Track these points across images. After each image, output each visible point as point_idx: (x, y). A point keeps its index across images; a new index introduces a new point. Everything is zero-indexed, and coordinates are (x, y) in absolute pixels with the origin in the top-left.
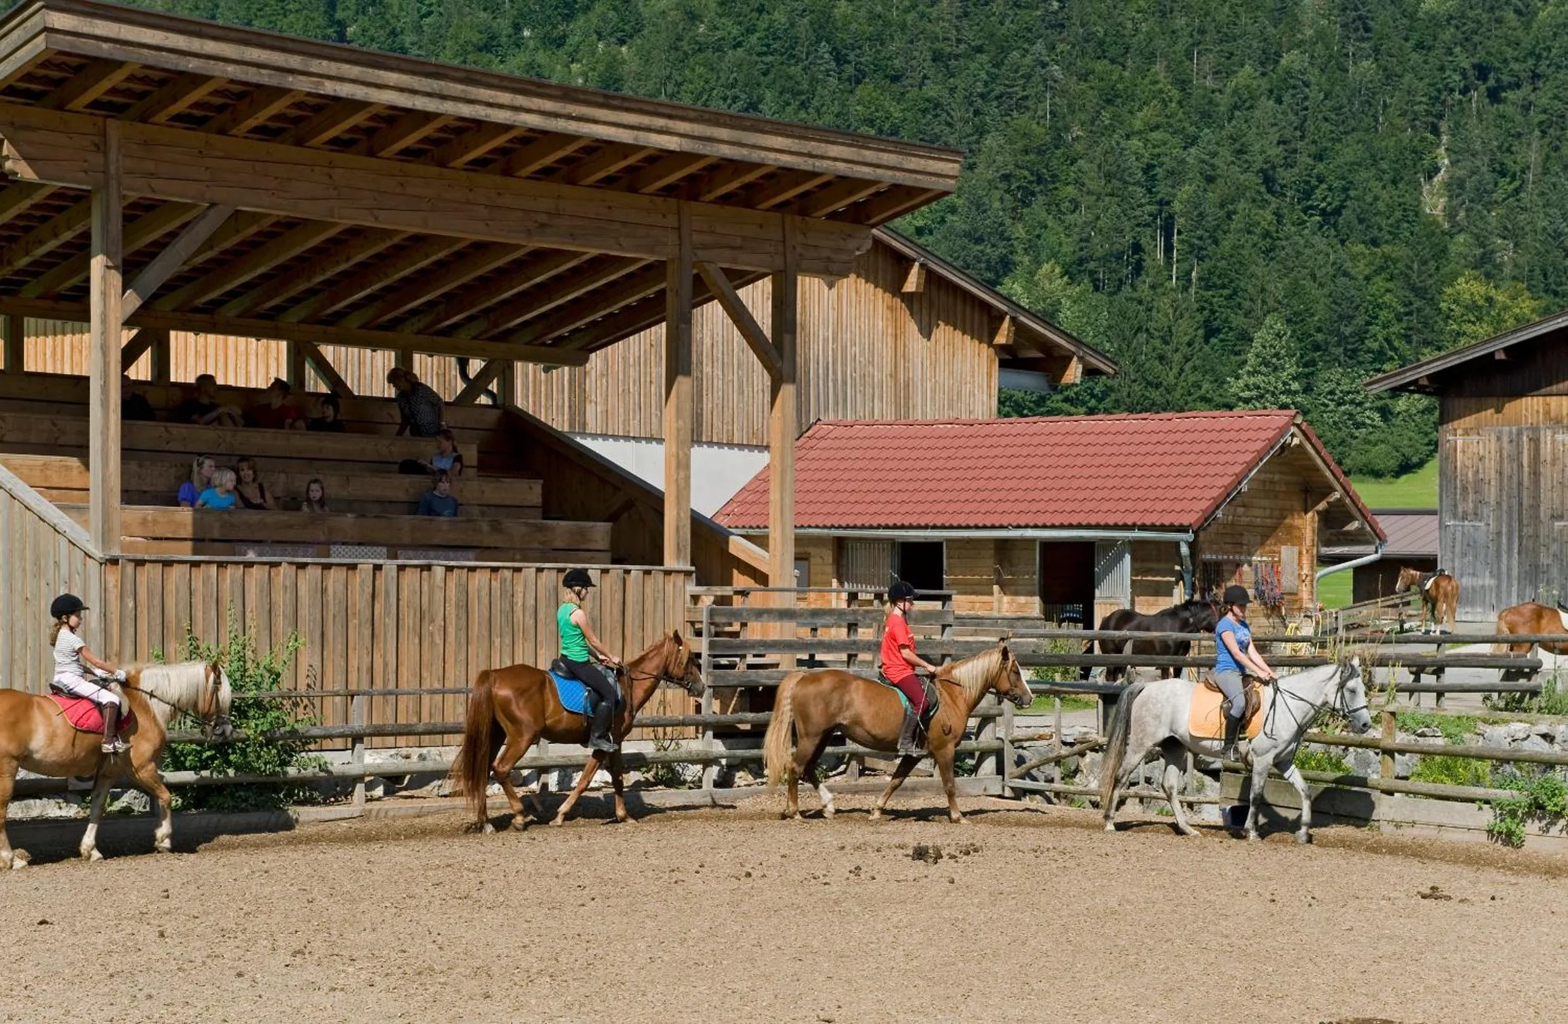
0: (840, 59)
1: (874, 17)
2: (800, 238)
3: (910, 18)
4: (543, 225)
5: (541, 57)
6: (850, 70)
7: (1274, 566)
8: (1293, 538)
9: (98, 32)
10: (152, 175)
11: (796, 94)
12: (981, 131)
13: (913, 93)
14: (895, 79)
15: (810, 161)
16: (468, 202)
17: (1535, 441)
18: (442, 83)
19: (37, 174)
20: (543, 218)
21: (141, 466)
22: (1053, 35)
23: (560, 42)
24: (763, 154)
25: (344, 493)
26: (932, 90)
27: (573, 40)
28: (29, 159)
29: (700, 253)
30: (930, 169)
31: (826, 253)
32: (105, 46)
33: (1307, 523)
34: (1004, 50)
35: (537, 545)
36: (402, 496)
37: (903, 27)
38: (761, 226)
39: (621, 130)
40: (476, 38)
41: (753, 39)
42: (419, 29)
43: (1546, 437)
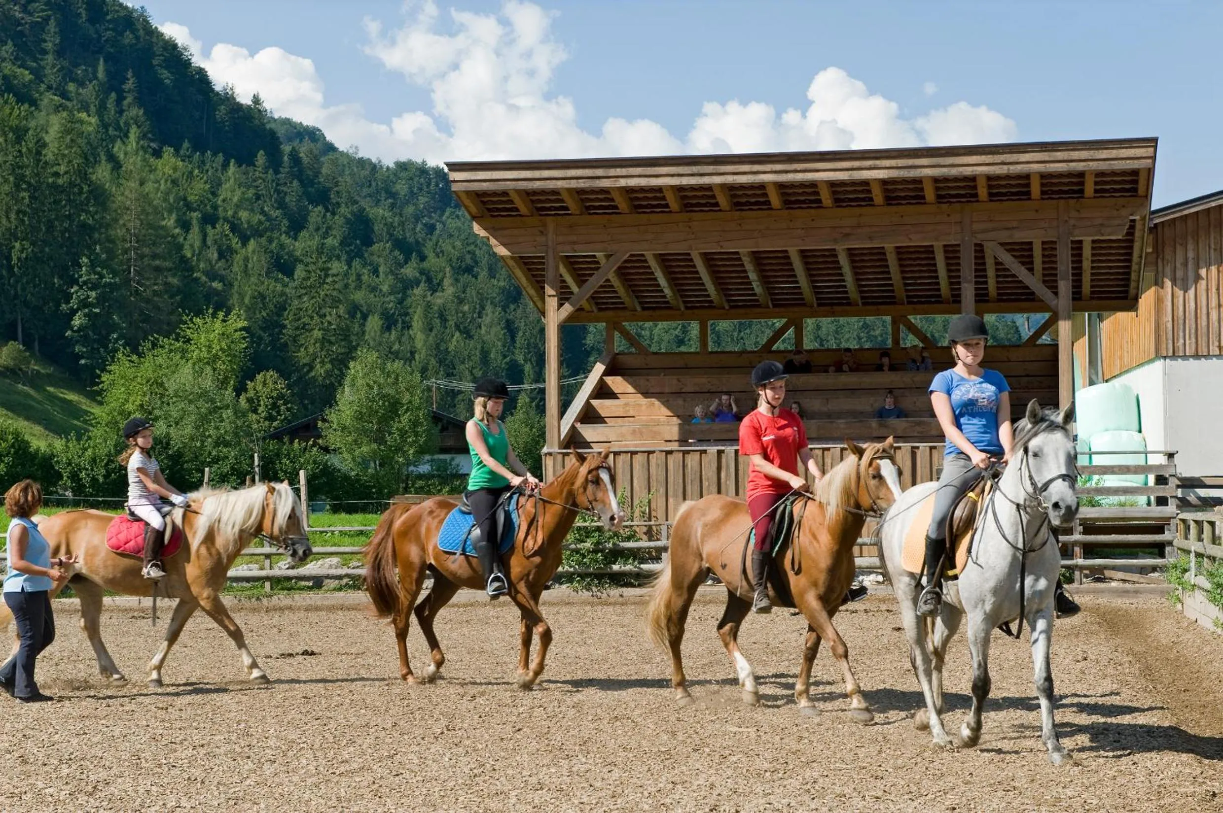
2: (1074, 214)
4: (847, 235)
9: (479, 178)
10: (574, 243)
15: (1006, 167)
16: (789, 228)
18: (699, 167)
19: (509, 251)
20: (848, 230)
21: (684, 401)
24: (961, 169)
25: (825, 409)
28: (504, 245)
29: (979, 236)
30: (1122, 156)
31: (1099, 221)
32: (484, 184)
35: (916, 434)
36: (868, 409)
38: (1037, 211)
39: (838, 173)
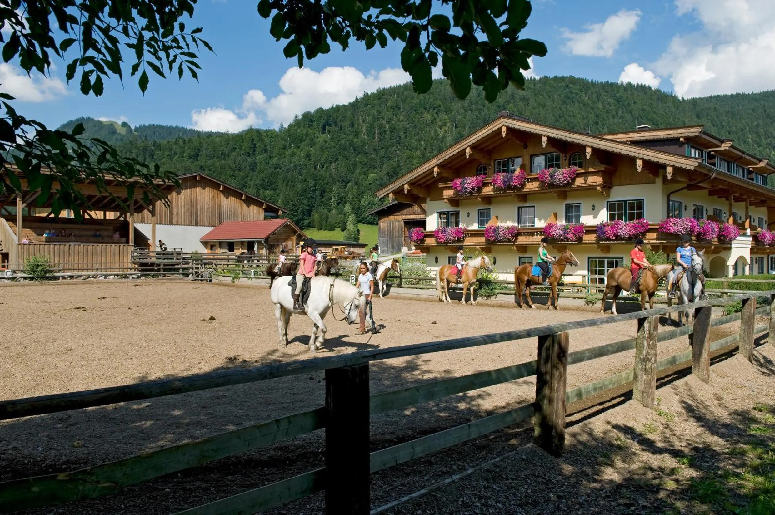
0: (355, 150)
1: (362, 141)
3: (369, 142)
5: (295, 150)
6: (357, 152)
7: (287, 245)
8: (292, 240)
11: (345, 157)
12: (383, 164)
13: (370, 156)
14: (366, 154)
17: (393, 224)
22: (398, 145)
23: (299, 147)
26: (373, 156)
27: (302, 147)
33: (295, 238)
34: (388, 148)
37: (368, 143)
40: (282, 147)
41: (337, 146)
42: (270, 145)
43: (394, 222)
